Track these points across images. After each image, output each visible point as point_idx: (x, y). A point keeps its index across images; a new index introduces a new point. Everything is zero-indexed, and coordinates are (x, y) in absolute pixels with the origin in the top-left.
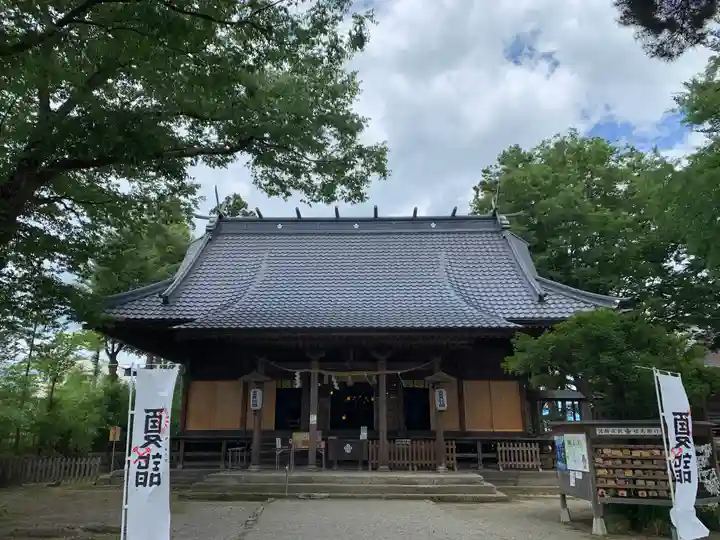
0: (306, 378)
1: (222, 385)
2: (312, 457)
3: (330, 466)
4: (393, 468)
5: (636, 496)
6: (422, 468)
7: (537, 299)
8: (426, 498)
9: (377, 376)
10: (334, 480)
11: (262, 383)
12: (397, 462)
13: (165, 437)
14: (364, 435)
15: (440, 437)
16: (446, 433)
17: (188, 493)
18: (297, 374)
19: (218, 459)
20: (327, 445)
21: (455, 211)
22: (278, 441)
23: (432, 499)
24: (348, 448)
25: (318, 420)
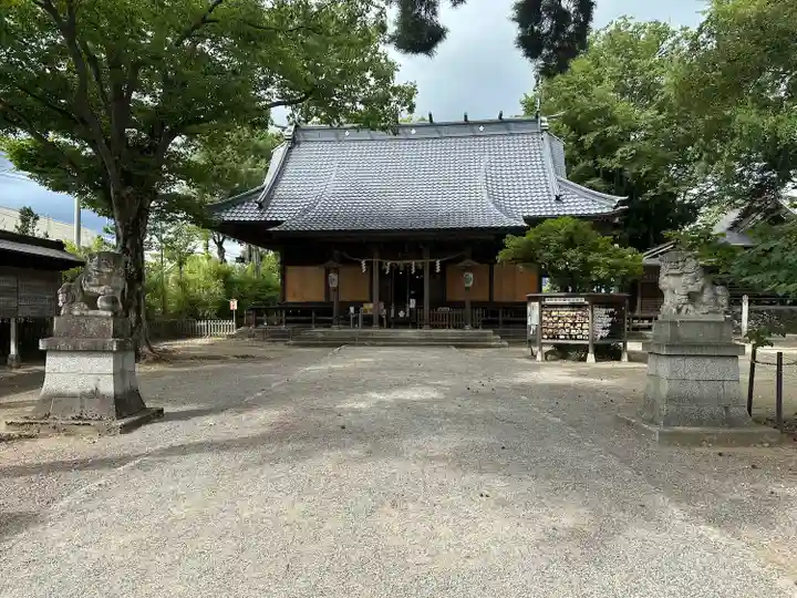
0: (369, 264)
2: (376, 320)
3: (389, 327)
5: (558, 338)
7: (554, 198)
8: (451, 345)
9: (423, 263)
11: (338, 269)
12: (437, 323)
14: (413, 303)
15: (469, 305)
16: (472, 303)
18: (363, 263)
21: (501, 115)
22: (352, 309)
23: (454, 346)
24: (402, 314)
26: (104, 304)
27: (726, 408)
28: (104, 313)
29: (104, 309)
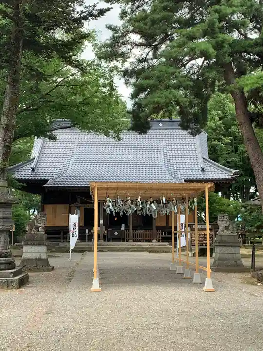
1: (59, 206)
2: (101, 237)
3: (108, 240)
4: (134, 241)
6: (146, 241)
7: (201, 169)
8: (145, 251)
10: (110, 245)
11: (80, 207)
12: (137, 238)
13: (77, 228)
14: (123, 228)
15: (154, 228)
17: (53, 249)
19: (60, 238)
20: (107, 232)
22: (87, 230)
23: (148, 251)
24: (116, 233)
25: (103, 222)
26: (42, 230)
27: (236, 262)
28: (42, 233)
29: (41, 231)
